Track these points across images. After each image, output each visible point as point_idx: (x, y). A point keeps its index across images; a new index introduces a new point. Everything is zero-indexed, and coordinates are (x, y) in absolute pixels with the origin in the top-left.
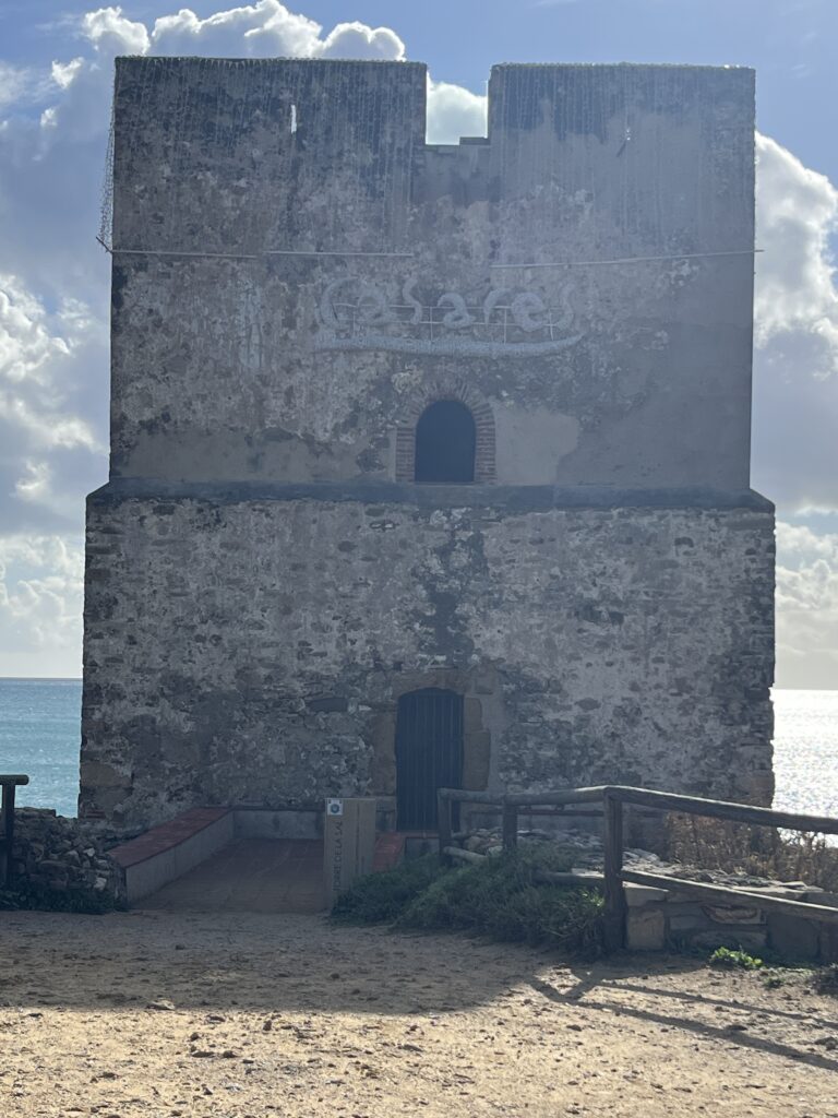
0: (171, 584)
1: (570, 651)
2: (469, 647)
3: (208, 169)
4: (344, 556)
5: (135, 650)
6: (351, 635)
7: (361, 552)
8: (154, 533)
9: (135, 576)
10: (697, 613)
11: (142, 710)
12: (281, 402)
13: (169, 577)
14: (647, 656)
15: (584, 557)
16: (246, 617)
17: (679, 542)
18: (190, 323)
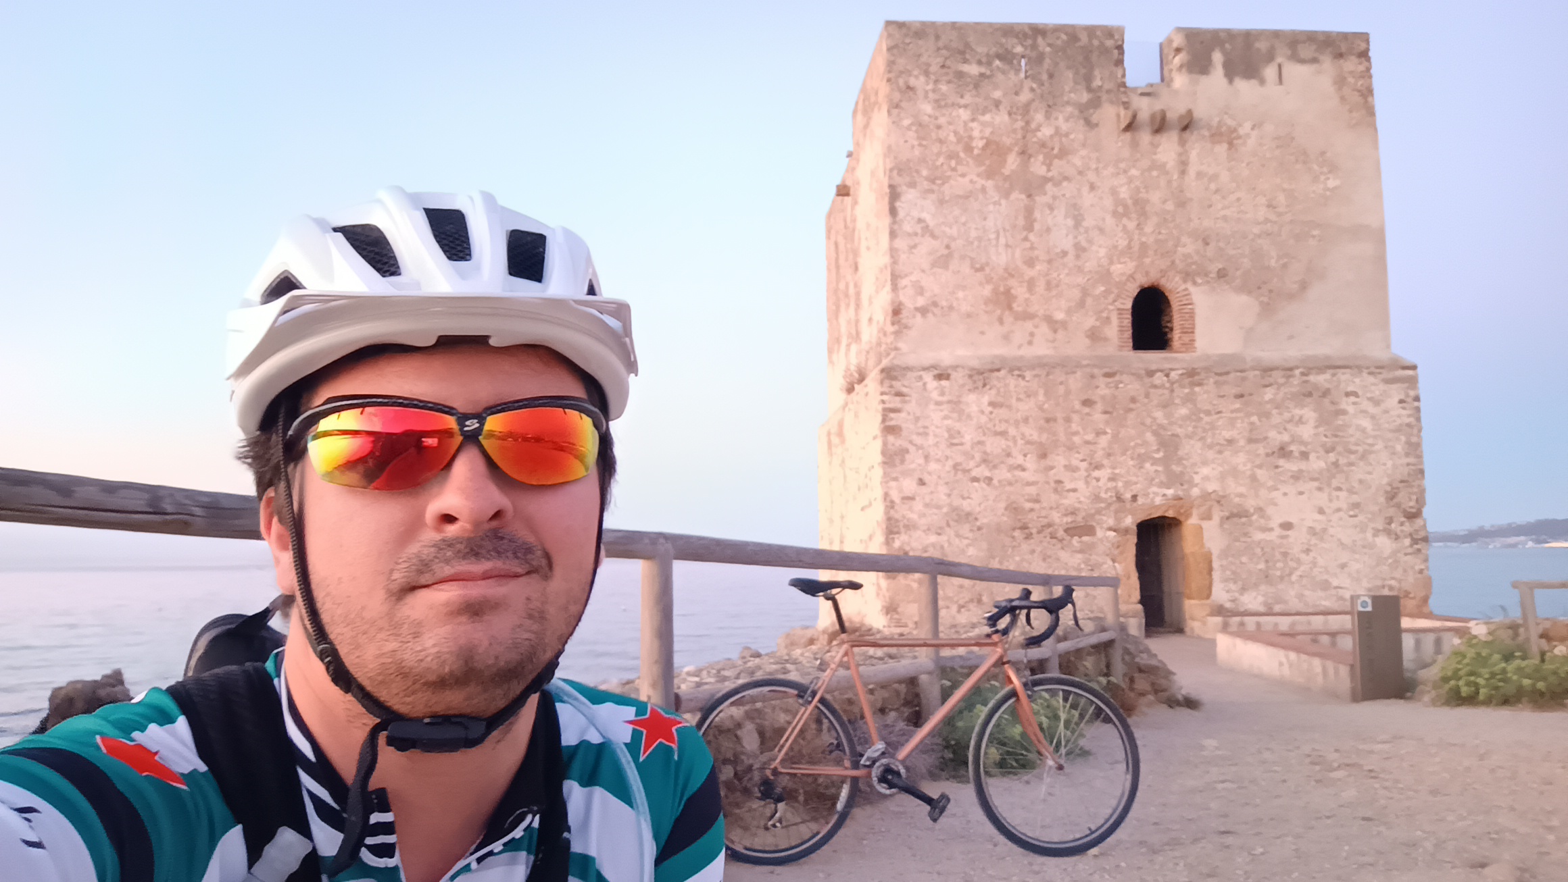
0: (951, 436)
3: (960, 107)
4: (1087, 410)
5: (924, 490)
6: (1096, 473)
8: (935, 395)
9: (921, 430)
10: (1365, 451)
11: (933, 538)
13: (949, 430)
14: (1329, 485)
16: (1011, 461)
17: (1348, 394)
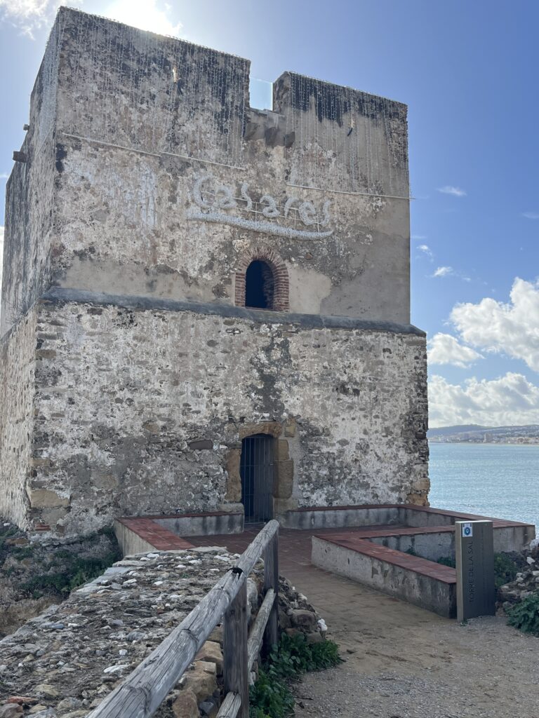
0: (99, 363)
1: (334, 411)
2: (282, 408)
4: (211, 349)
5: (73, 408)
6: (215, 399)
7: (221, 347)
8: (87, 326)
9: (74, 356)
10: (394, 391)
11: (78, 451)
12: (167, 249)
13: (98, 358)
14: (371, 414)
15: (340, 357)
16: (150, 387)
17: (384, 350)
18: (109, 189)
